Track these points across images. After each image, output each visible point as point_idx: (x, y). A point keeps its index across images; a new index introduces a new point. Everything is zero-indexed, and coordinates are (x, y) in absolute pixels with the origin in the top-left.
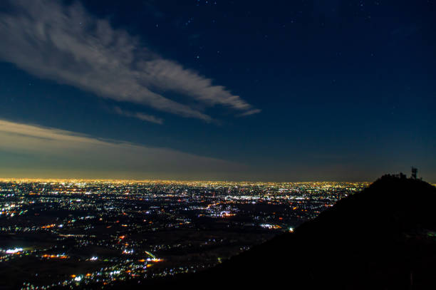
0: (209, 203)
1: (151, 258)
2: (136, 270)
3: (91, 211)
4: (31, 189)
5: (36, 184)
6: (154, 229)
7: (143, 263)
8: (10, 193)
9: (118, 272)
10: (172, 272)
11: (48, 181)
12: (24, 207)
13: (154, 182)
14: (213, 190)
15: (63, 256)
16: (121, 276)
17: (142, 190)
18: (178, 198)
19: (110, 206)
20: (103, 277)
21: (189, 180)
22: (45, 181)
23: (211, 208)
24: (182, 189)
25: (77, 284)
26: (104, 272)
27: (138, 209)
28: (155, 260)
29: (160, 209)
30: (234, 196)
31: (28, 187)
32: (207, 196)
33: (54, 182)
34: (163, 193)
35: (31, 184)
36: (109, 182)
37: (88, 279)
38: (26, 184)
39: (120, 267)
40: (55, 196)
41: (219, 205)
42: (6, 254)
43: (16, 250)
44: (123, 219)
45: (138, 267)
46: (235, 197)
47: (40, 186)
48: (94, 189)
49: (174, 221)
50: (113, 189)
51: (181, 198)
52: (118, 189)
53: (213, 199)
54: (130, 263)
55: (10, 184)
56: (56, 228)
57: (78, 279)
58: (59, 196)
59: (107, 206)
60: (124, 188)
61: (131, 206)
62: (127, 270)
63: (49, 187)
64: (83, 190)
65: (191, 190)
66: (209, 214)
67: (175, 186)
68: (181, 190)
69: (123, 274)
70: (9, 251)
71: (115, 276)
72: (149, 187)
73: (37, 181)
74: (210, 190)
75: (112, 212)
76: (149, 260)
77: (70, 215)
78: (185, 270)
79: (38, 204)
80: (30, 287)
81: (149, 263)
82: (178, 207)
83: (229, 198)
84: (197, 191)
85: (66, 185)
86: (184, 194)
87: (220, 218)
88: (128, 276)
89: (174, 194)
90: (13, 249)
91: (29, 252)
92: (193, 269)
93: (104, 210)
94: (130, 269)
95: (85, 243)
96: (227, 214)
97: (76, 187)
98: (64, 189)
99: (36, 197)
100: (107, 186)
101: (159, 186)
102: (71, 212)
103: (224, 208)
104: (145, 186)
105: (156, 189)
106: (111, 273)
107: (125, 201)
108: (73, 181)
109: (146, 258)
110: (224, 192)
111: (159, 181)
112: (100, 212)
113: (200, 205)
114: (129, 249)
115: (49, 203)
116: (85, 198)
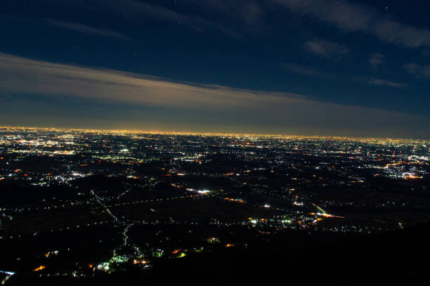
0: (388, 162)
1: (321, 212)
2: (306, 222)
3: (263, 163)
4: (213, 142)
5: (217, 137)
6: (324, 185)
7: (313, 216)
8: (198, 144)
9: (289, 221)
10: (344, 230)
11: (226, 135)
12: (209, 157)
13: (323, 138)
14: (392, 148)
15: (241, 201)
16: (292, 225)
17: (311, 145)
18: (351, 155)
19: (281, 160)
20: (276, 223)
21: (364, 137)
22: (224, 135)
23: (391, 168)
24: (356, 146)
25: (254, 226)
26: (276, 219)
27: (307, 164)
28: (325, 214)
29: (330, 166)
30: (420, 156)
31: (210, 140)
32: (384, 155)
33: (231, 136)
34: (334, 150)
35: (213, 137)
36: (279, 137)
37: (262, 223)
38: (209, 138)
39: (291, 217)
40: (232, 148)
41: (400, 165)
42: (197, 193)
43: (205, 192)
44: (293, 173)
45: (307, 219)
46: (422, 158)
47: (220, 139)
48: (265, 143)
49: (346, 179)
50: (282, 144)
51: (354, 156)
52: (287, 144)
53: (394, 159)
54: (300, 215)
55: (197, 137)
56: (234, 176)
57: (254, 222)
58: (236, 149)
59: (278, 160)
60: (293, 143)
61: (301, 161)
62: (297, 220)
63: (227, 140)
64: (256, 143)
65: (365, 147)
66: (388, 174)
67: (346, 143)
68: (354, 147)
69: (294, 224)
70: (200, 192)
71: (286, 224)
72: (318, 142)
73: (217, 135)
74: (390, 148)
75: (282, 165)
76: (319, 214)
77: (245, 166)
78: (358, 229)
79: (219, 154)
80: (216, 222)
81: (319, 217)
82: (350, 164)
83: (413, 158)
84: (373, 148)
85: (241, 139)
86: (357, 152)
87: (401, 179)
88: (298, 226)
89: (346, 151)
90: (202, 190)
91: (214, 194)
92: (368, 230)
93: (274, 164)
94: (301, 220)
95: (259, 192)
96: (411, 176)
97: (250, 141)
98: (239, 142)
99: (217, 149)
100: (277, 141)
101: (329, 142)
102: (246, 163)
103: (407, 169)
104: (314, 142)
105: (326, 146)
106: (283, 221)
107: (293, 155)
108: (247, 136)
109: (316, 212)
110: (408, 151)
111: (329, 137)
112: (272, 164)
113: (376, 164)
114: (299, 201)
115: (228, 155)
116: (257, 151)
